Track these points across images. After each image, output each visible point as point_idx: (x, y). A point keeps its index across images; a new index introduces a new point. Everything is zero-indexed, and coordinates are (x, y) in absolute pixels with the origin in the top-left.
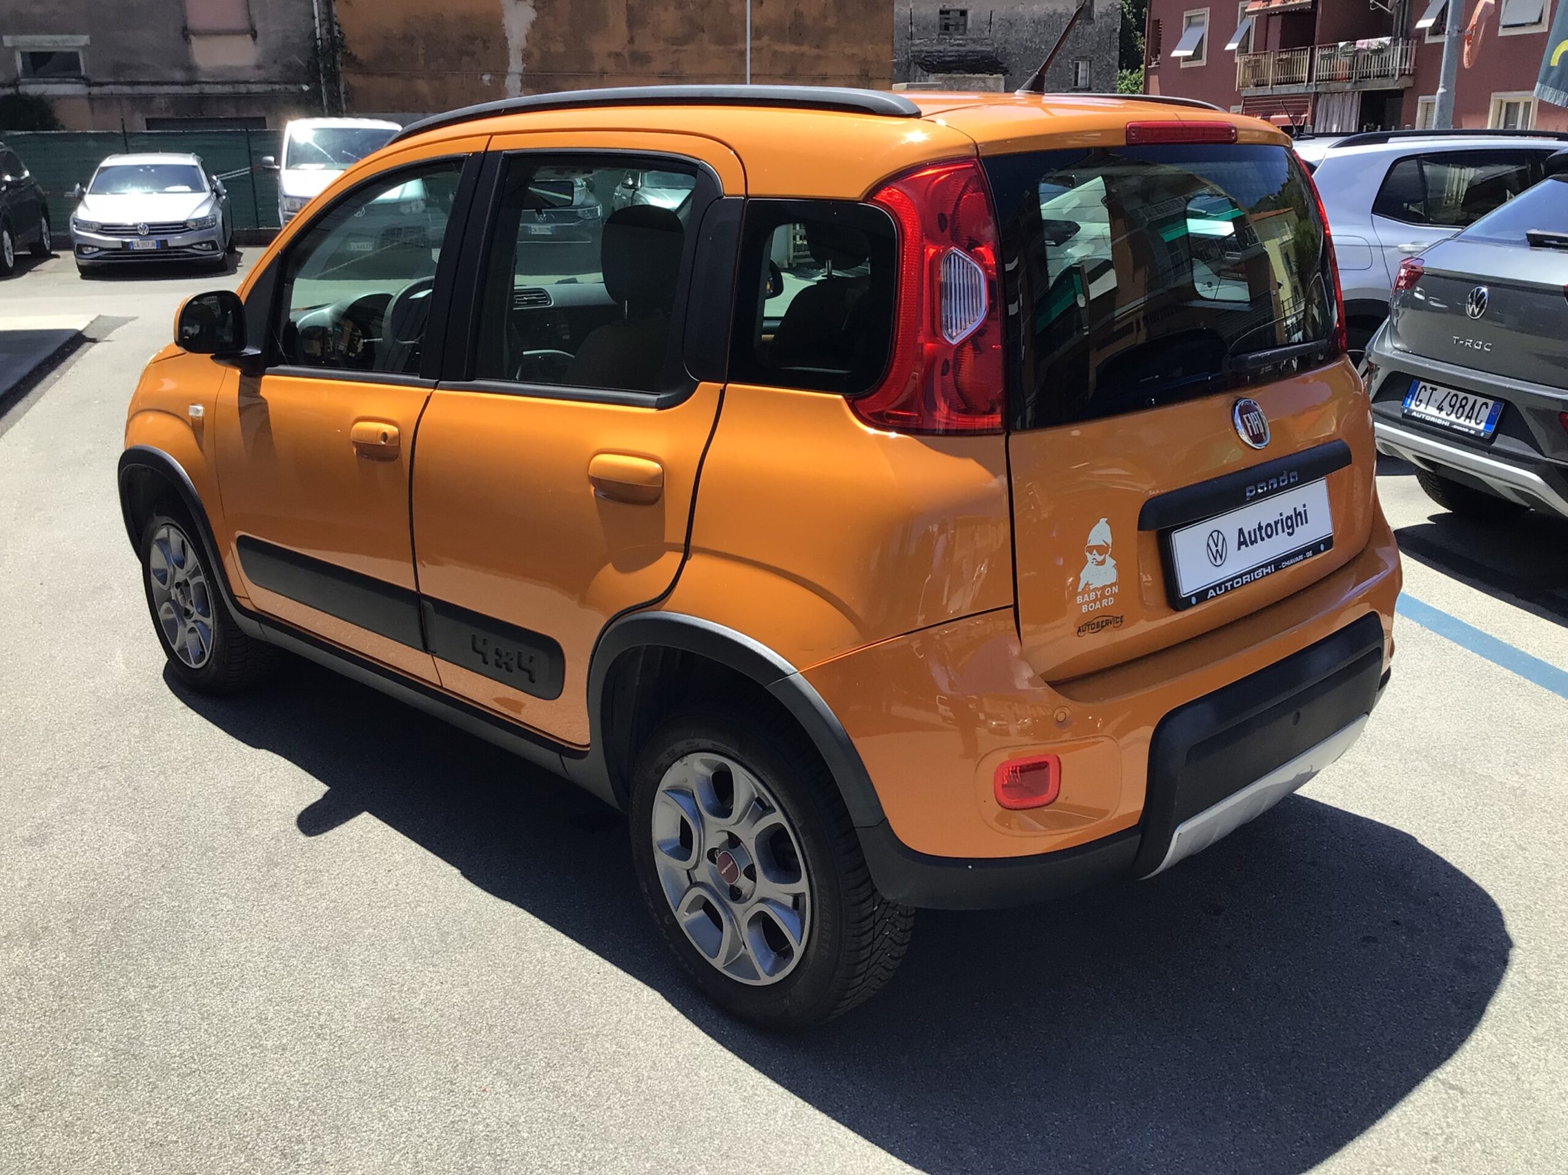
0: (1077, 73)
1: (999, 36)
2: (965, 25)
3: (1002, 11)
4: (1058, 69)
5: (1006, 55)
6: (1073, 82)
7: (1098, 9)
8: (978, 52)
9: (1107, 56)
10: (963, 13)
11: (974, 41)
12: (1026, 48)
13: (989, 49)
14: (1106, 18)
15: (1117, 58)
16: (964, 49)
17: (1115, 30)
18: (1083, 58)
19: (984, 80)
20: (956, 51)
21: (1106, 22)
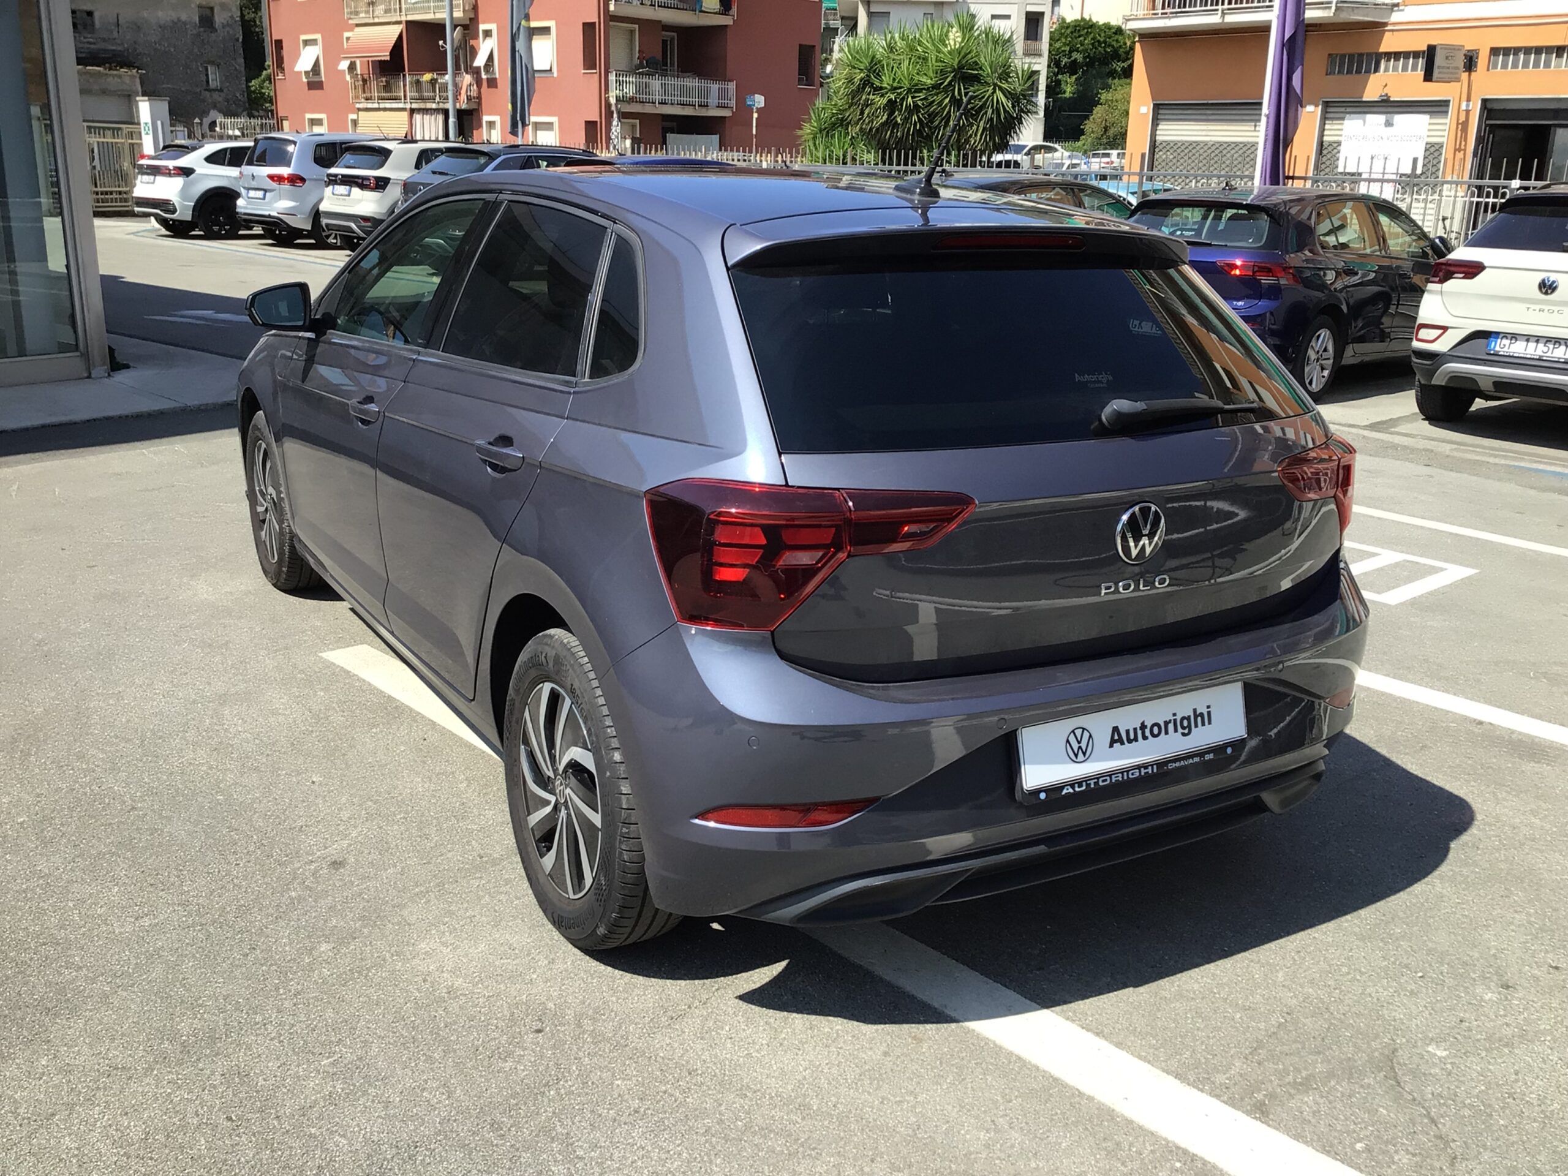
0: (207, 75)
1: (128, 37)
2: (93, 24)
3: (127, 15)
4: (189, 71)
5: (138, 55)
6: (205, 83)
7: (219, 18)
8: (108, 50)
9: (233, 62)
10: (90, 14)
11: (104, 40)
12: (156, 50)
13: (120, 48)
14: (228, 29)
15: (243, 65)
16: (92, 46)
17: (237, 40)
18: (212, 63)
19: (120, 77)
20: (88, 48)
21: (228, 32)
